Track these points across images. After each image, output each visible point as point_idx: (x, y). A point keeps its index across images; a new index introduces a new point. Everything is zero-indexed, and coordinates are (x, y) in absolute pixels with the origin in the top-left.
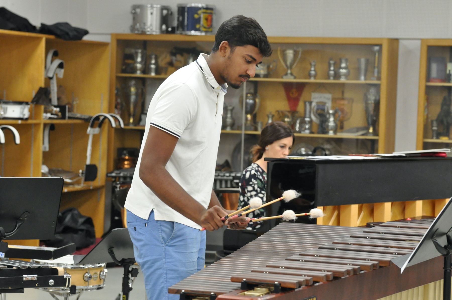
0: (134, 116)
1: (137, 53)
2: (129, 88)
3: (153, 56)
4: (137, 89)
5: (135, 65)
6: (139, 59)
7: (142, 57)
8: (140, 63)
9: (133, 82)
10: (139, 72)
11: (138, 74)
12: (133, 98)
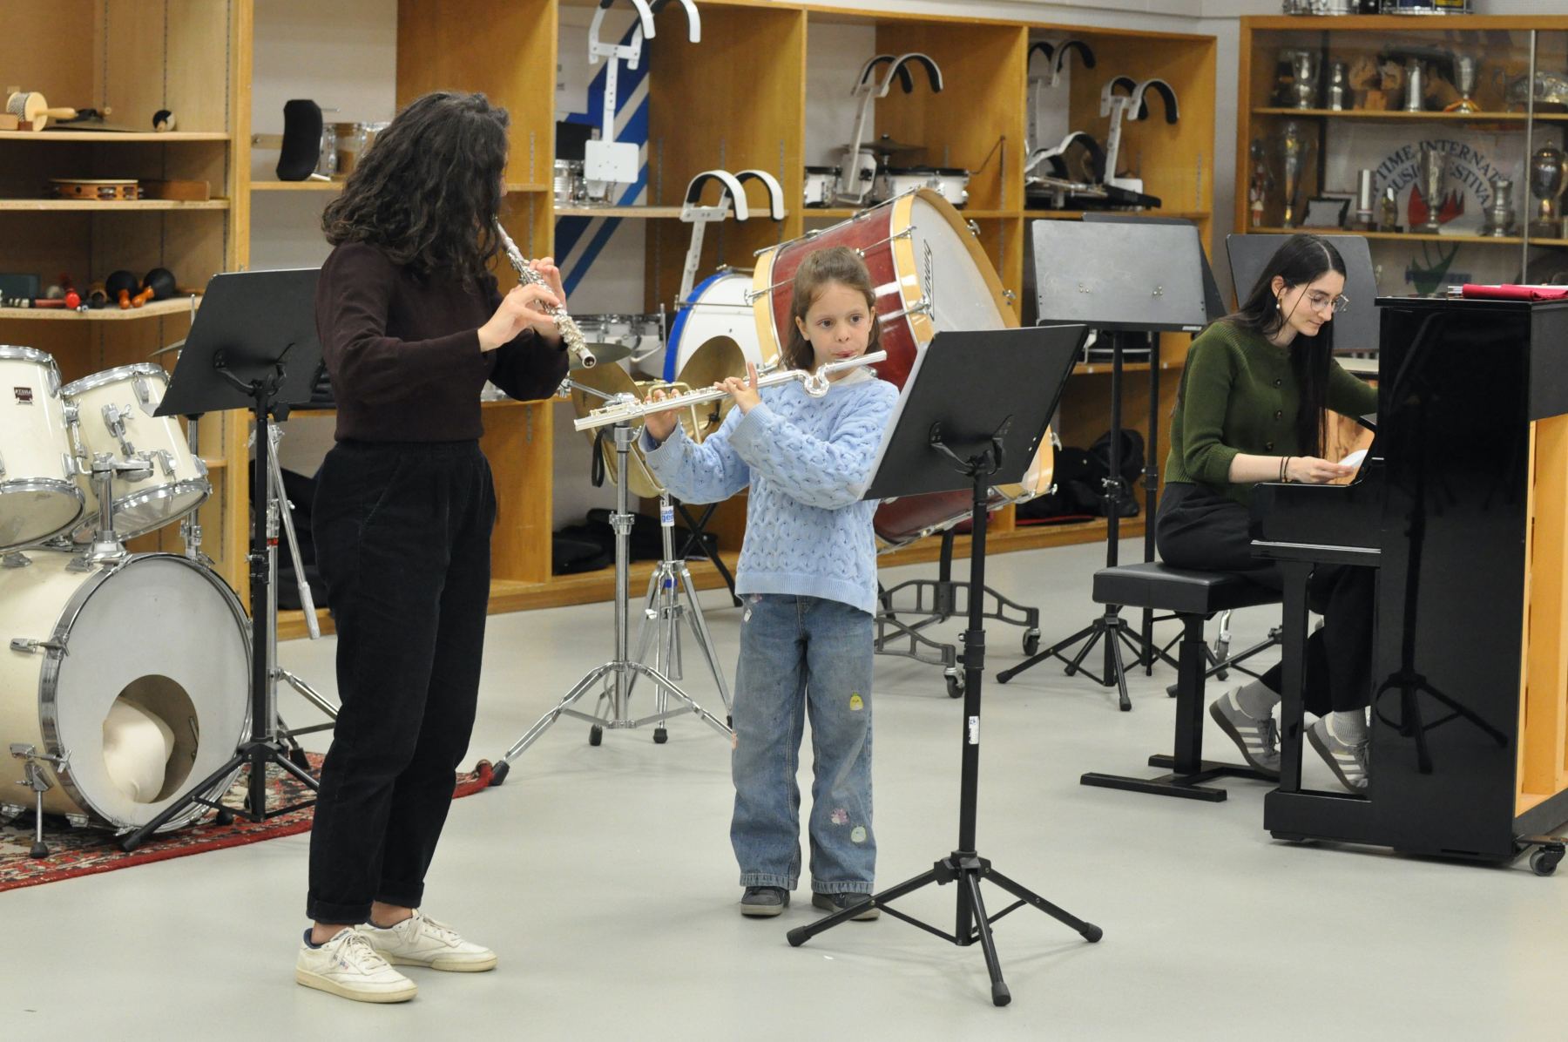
0: (1294, 205)
1: (1300, 60)
2: (1282, 140)
3: (1338, 67)
4: (1300, 142)
5: (1297, 86)
6: (1305, 74)
7: (1312, 70)
8: (1307, 82)
9: (1292, 127)
10: (1303, 103)
11: (1303, 108)
12: (1291, 163)
